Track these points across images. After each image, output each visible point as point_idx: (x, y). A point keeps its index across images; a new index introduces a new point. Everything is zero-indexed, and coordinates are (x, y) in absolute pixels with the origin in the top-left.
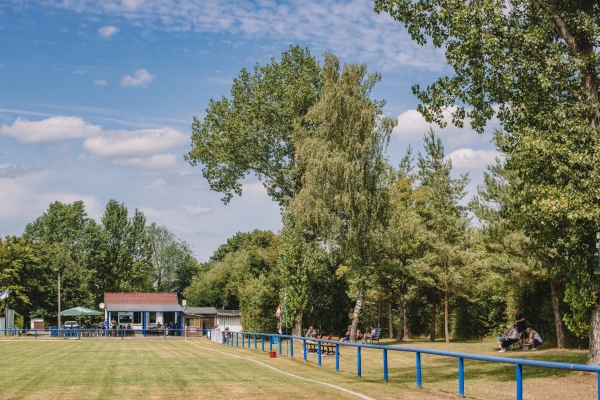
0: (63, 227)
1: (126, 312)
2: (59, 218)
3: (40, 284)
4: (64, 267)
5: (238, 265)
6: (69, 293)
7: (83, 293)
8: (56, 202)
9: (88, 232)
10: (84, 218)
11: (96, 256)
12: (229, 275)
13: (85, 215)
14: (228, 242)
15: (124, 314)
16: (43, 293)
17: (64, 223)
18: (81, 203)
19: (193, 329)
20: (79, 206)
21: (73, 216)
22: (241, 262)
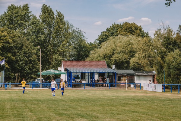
0: (18, 21)
1: (76, 73)
2: (15, 15)
3: (12, 56)
4: (23, 45)
5: (119, 44)
6: (26, 61)
7: (34, 61)
8: (12, 5)
9: (33, 24)
10: (30, 14)
11: (39, 38)
12: (114, 50)
13: (30, 12)
14: (107, 30)
15: (75, 74)
16: (14, 61)
17: (18, 18)
18: (27, 5)
19: (122, 83)
20: (26, 7)
21: (23, 13)
22: (121, 42)
